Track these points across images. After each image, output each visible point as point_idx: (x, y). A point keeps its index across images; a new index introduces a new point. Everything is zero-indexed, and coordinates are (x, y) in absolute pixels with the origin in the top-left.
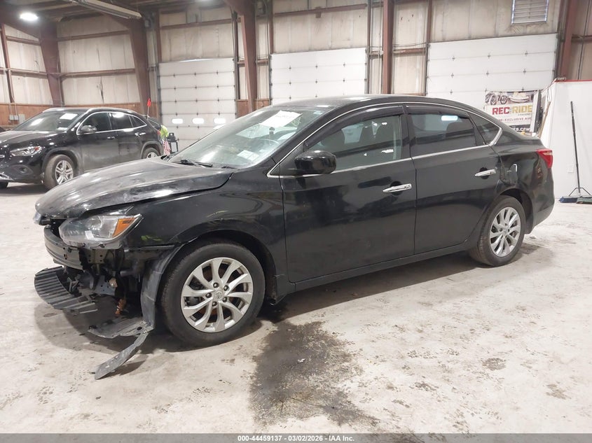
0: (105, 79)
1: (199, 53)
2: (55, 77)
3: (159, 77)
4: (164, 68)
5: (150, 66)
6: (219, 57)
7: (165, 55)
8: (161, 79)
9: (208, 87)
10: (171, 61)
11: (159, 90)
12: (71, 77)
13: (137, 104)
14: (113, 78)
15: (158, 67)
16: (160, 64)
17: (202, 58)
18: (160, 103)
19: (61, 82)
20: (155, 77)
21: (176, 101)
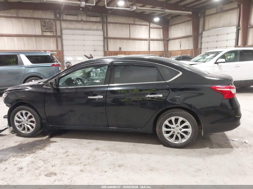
0: (182, 40)
1: (221, 25)
2: (166, 40)
3: (202, 38)
4: (205, 34)
5: (199, 33)
6: (230, 26)
7: (206, 28)
8: (203, 38)
9: (222, 41)
10: (208, 30)
11: (201, 43)
12: (171, 40)
13: (192, 50)
14: (185, 39)
15: (202, 33)
16: (203, 32)
17: (222, 27)
18: (201, 49)
19: (168, 42)
20: (200, 38)
21: (207, 48)
